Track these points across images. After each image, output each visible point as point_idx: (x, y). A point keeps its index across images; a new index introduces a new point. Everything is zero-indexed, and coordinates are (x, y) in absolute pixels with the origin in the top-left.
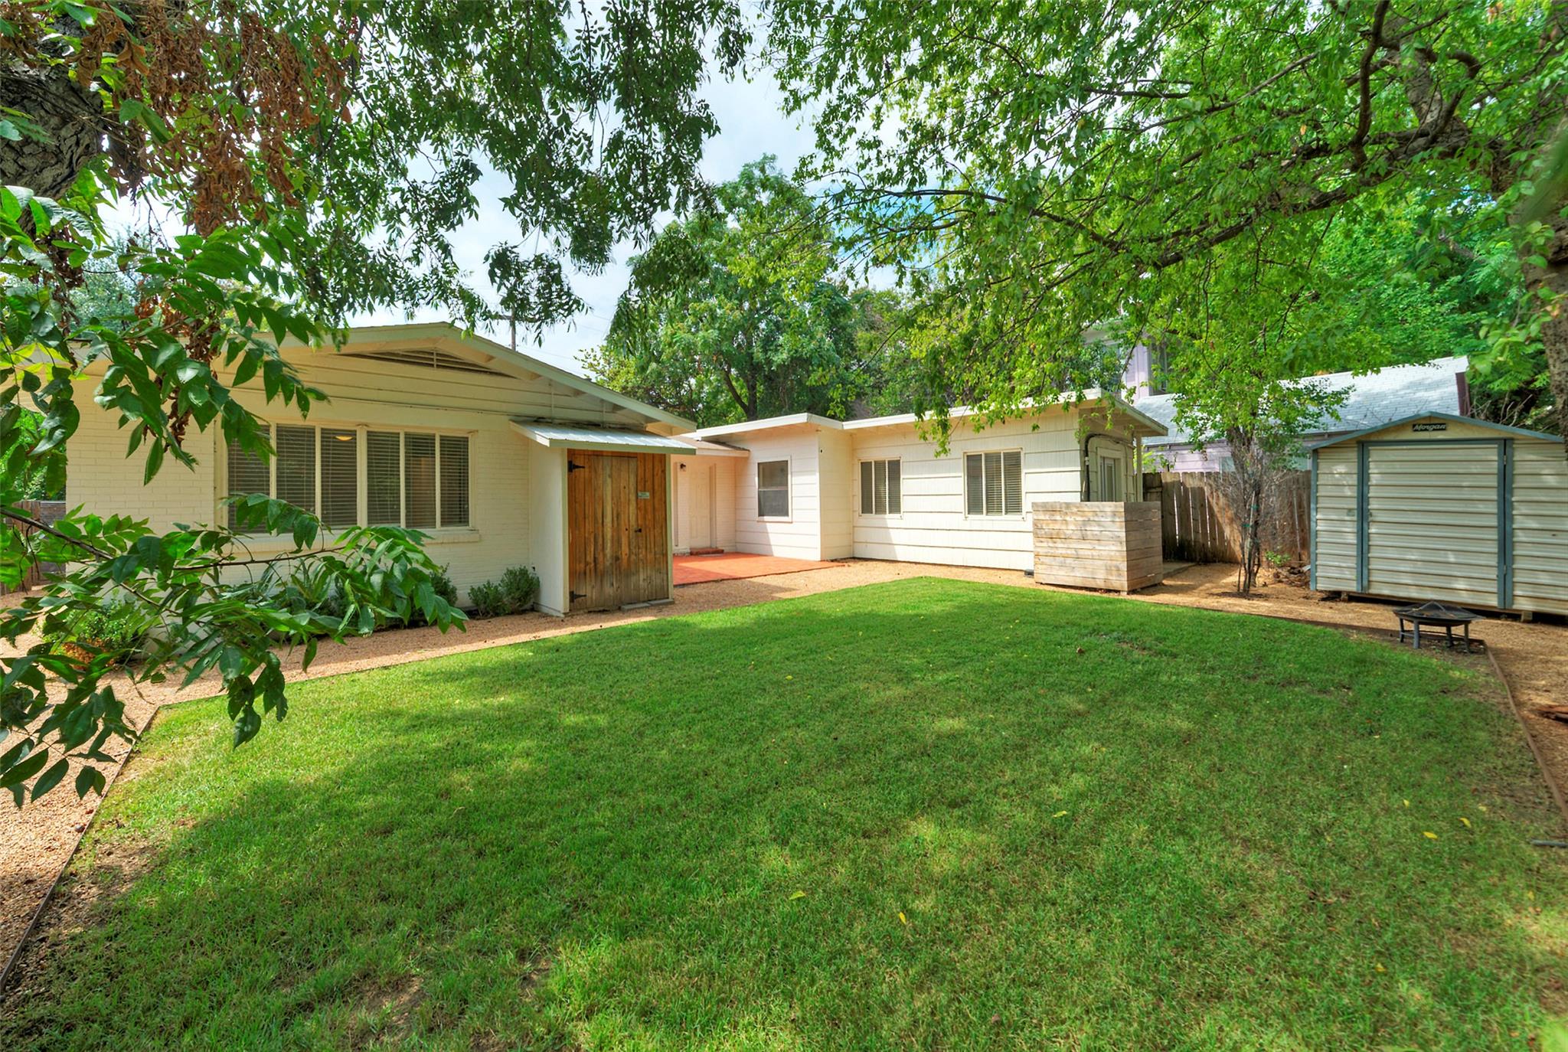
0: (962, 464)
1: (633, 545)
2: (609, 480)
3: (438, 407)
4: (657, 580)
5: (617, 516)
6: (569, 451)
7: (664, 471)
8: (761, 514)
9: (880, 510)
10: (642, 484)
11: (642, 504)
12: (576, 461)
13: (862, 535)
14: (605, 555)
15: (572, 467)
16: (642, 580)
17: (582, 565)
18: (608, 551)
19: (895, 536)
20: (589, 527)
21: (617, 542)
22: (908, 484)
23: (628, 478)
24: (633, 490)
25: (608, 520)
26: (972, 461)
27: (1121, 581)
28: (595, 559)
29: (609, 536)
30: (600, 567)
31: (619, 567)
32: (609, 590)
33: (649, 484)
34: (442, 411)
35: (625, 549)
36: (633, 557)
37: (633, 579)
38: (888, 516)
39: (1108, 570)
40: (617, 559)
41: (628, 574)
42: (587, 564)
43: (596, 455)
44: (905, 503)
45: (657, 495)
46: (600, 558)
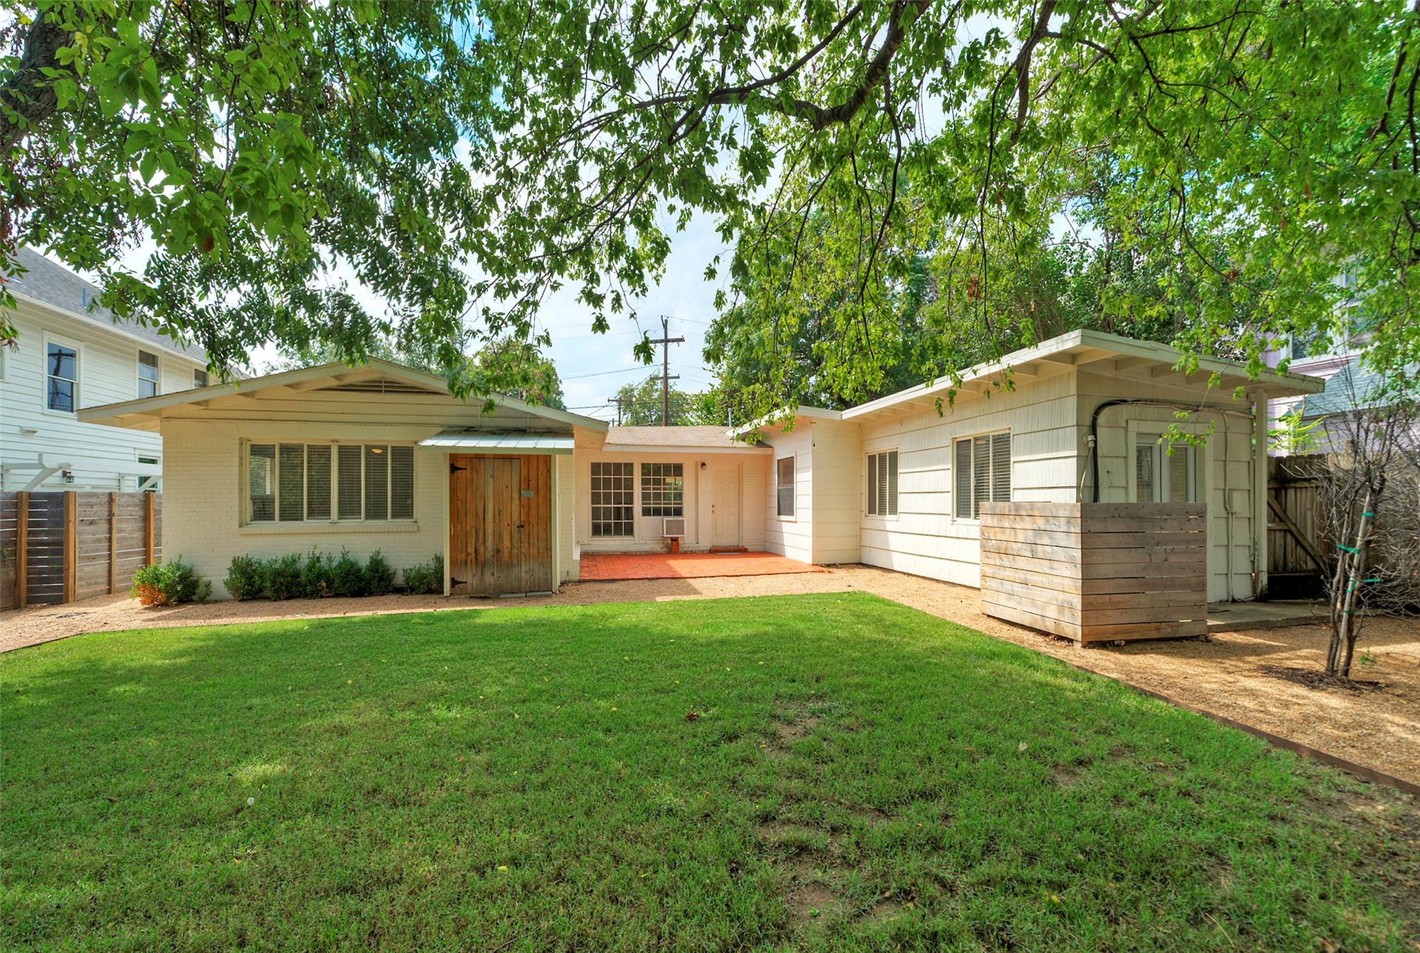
0: (949, 453)
1: (515, 540)
2: (491, 480)
3: (385, 424)
4: (539, 573)
5: (498, 513)
6: (451, 455)
7: (549, 471)
8: (779, 514)
9: (882, 512)
10: (526, 483)
11: (524, 502)
12: (457, 463)
13: (871, 538)
14: (485, 548)
15: (453, 469)
16: (523, 572)
17: (464, 556)
18: (490, 544)
19: (895, 542)
20: (470, 522)
21: (498, 536)
22: (905, 481)
23: (511, 477)
24: (516, 489)
25: (490, 516)
26: (962, 447)
27: (1074, 629)
28: (476, 551)
29: (490, 530)
30: (481, 558)
31: (499, 559)
32: (489, 579)
33: (533, 483)
34: (388, 427)
35: (507, 543)
36: (515, 551)
37: (515, 570)
38: (888, 517)
39: (1061, 608)
40: (498, 551)
41: (509, 565)
42: (467, 555)
43: (478, 458)
44: (903, 502)
45: (542, 493)
46: (481, 550)
